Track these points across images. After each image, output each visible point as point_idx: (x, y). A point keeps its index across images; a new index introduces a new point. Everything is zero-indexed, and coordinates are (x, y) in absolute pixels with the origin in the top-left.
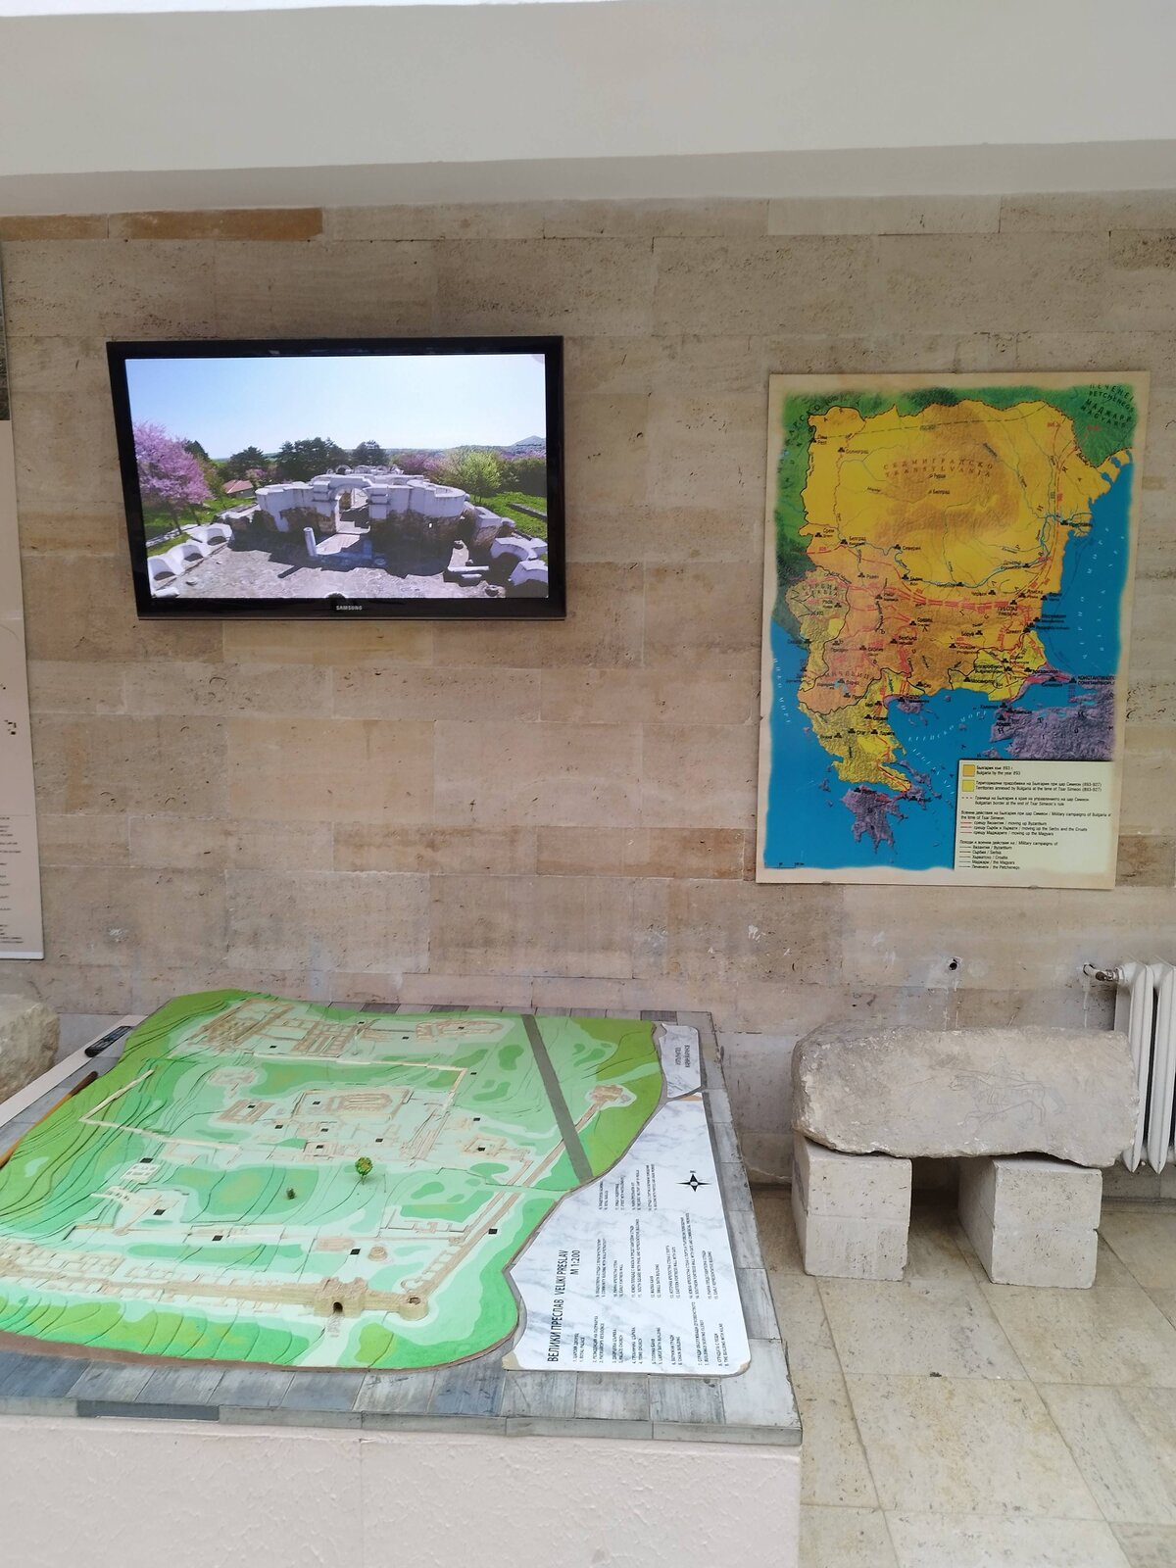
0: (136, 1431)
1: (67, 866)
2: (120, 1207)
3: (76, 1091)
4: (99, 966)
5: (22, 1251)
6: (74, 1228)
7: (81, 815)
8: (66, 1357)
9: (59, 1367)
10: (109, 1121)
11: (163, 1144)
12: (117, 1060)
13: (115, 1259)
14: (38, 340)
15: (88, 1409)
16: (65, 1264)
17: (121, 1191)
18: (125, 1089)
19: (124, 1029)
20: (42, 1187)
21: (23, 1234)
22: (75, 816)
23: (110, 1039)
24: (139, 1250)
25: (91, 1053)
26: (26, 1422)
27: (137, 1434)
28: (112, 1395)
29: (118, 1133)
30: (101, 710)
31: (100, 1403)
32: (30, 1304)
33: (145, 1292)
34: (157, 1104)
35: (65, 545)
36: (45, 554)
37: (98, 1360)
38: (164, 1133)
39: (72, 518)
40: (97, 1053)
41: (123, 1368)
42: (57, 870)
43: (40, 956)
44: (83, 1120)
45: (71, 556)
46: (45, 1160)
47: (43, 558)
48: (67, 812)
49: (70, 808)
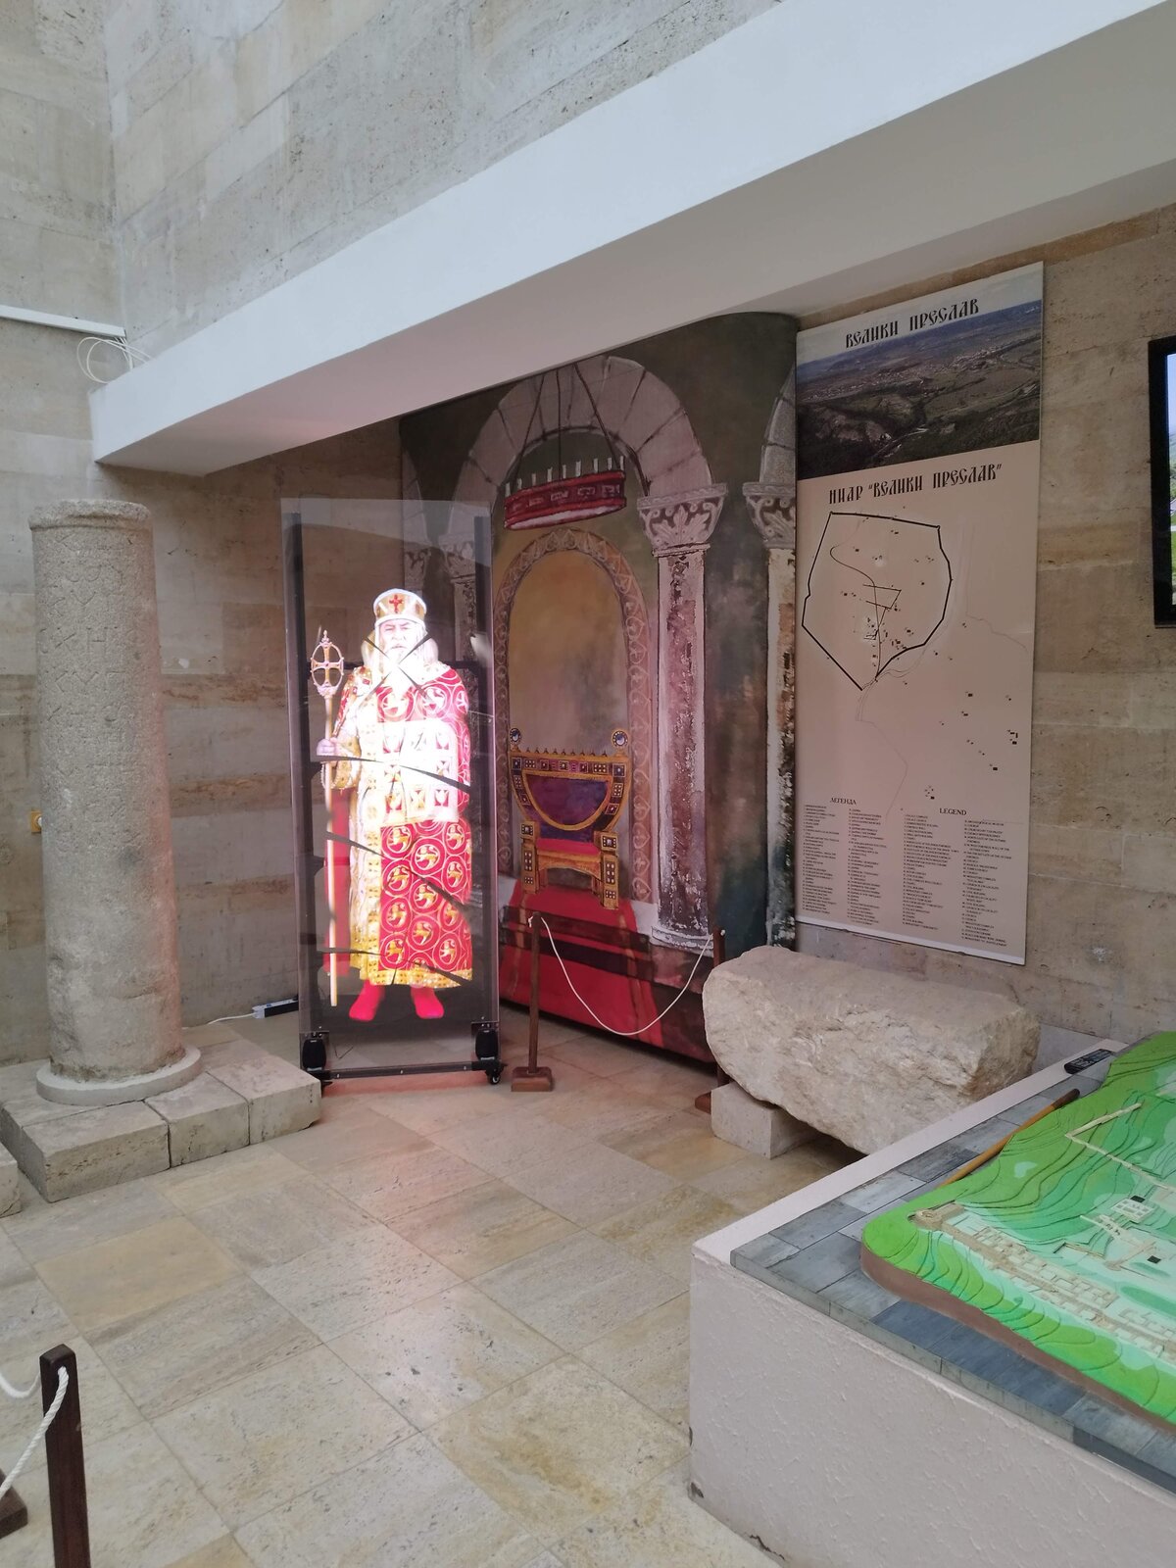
0: (1135, 1488)
1: (1055, 877)
2: (1110, 1240)
3: (1060, 1104)
4: (1079, 983)
5: (1014, 1250)
6: (1064, 1245)
7: (1074, 827)
8: (1060, 1375)
9: (1054, 1383)
10: (1095, 1145)
11: (1154, 1187)
12: (1100, 1084)
13: (1109, 1293)
14: (1073, 355)
15: (1085, 1440)
16: (1056, 1278)
17: (1112, 1223)
18: (1111, 1117)
19: (1104, 1054)
20: (1030, 1193)
21: (1014, 1233)
22: (1067, 828)
23: (1091, 1059)
24: (1133, 1292)
25: (1071, 1068)
26: (1020, 1423)
27: (1137, 1492)
28: (1109, 1436)
29: (1105, 1161)
30: (1104, 722)
31: (1097, 1439)
32: (1025, 1306)
33: (1141, 1342)
34: (1146, 1142)
35: (1082, 557)
36: (1063, 567)
37: (1094, 1393)
38: (1156, 1175)
39: (1091, 529)
40: (1077, 1071)
41: (1122, 1414)
42: (1045, 880)
43: (1021, 961)
44: (1069, 1136)
45: (1087, 567)
46: (1032, 1165)
47: (1059, 571)
48: (1060, 823)
49: (1063, 819)
